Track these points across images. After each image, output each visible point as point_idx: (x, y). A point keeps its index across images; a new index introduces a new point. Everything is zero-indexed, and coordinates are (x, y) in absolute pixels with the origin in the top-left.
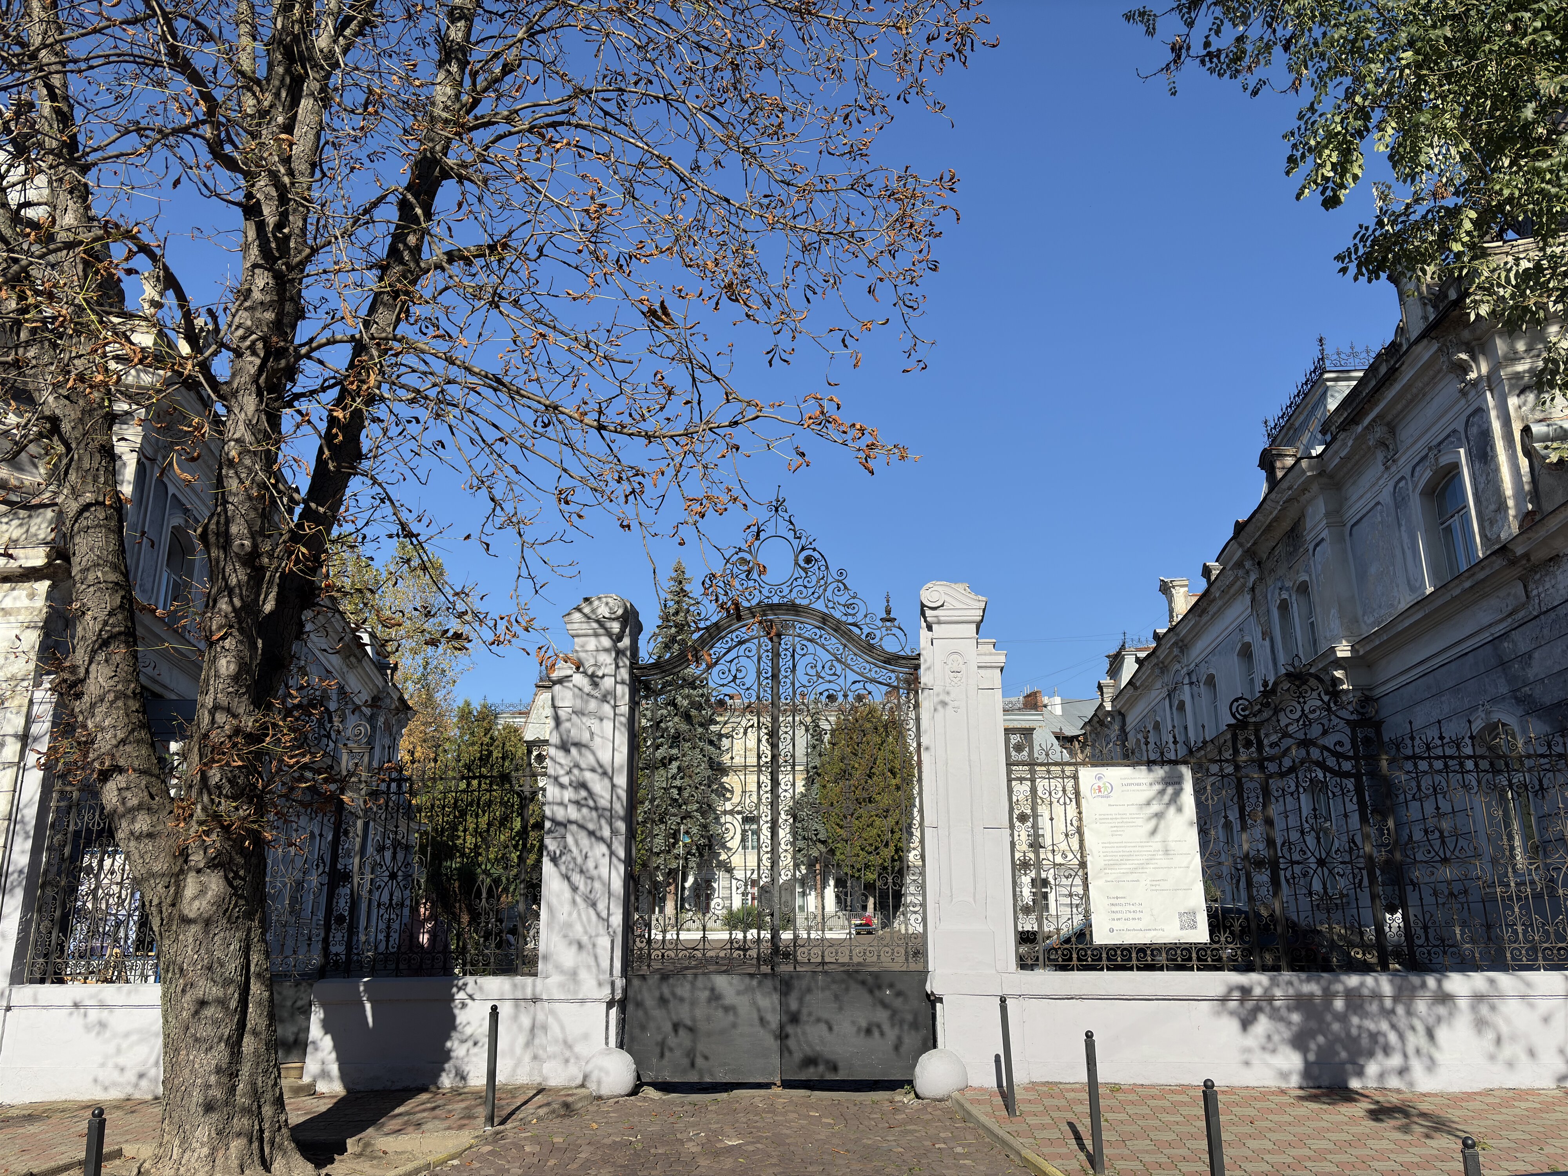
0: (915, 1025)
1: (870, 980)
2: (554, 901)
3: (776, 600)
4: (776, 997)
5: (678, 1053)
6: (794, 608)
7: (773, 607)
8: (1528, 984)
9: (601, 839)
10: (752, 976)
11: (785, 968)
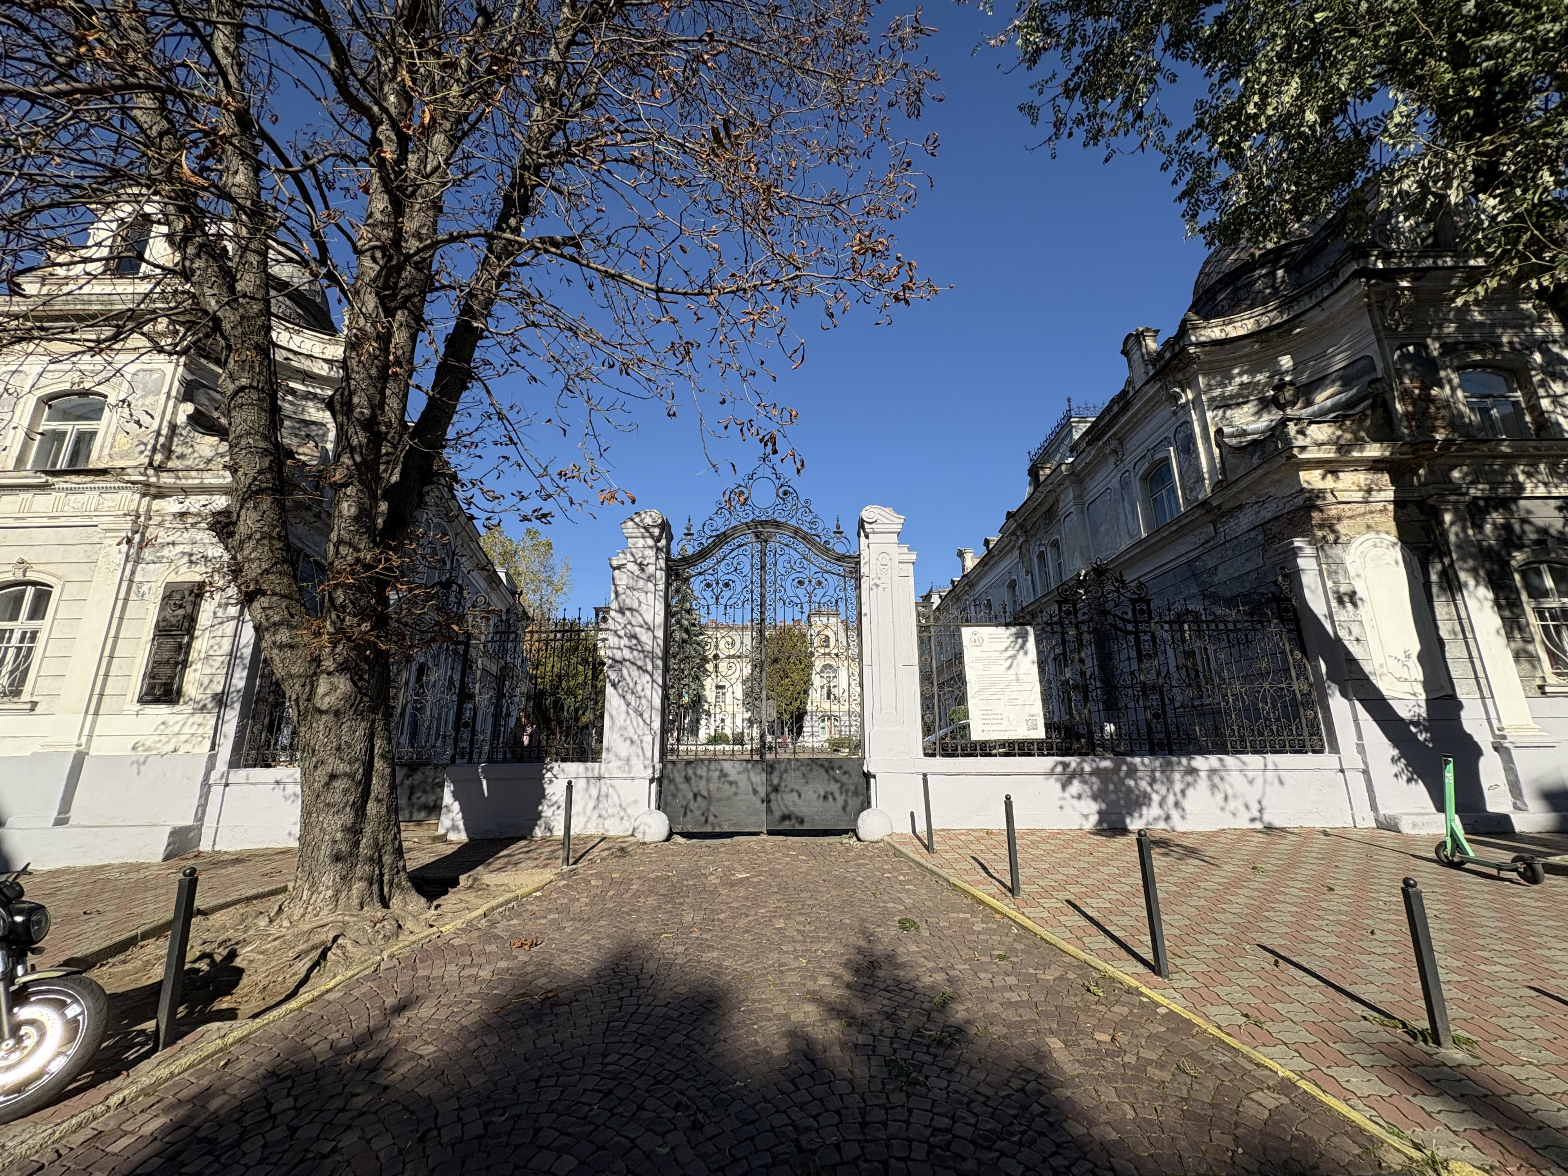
0: (856, 793)
1: (826, 764)
2: (614, 712)
3: (763, 518)
4: (764, 775)
5: (698, 813)
6: (776, 524)
7: (761, 523)
8: (1244, 763)
9: (646, 671)
10: (747, 761)
11: (769, 756)
